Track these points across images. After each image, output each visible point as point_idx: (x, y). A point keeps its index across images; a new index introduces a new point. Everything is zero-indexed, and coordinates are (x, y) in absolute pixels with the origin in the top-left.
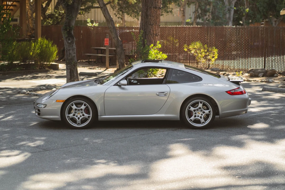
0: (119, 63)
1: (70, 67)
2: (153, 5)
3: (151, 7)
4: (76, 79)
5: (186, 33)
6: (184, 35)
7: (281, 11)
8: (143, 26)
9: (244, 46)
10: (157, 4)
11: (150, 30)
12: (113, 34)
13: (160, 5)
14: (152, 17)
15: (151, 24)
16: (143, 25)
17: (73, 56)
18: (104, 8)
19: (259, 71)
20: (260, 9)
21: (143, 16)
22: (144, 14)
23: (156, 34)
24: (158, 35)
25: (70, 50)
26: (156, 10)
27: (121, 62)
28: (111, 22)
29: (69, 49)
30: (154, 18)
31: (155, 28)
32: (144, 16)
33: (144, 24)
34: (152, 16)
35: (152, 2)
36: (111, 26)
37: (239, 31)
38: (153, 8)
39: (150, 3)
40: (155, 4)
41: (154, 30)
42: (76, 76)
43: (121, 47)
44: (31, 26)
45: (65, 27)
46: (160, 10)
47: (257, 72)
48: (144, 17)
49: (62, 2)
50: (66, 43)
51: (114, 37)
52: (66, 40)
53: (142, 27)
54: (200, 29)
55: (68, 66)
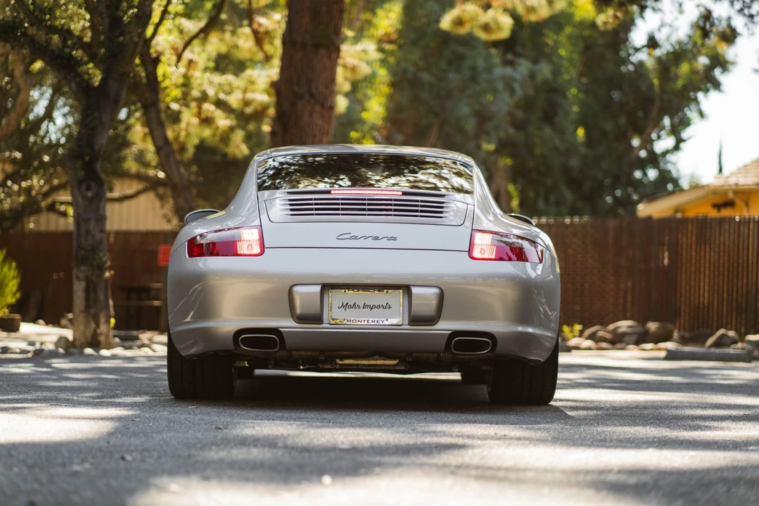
1: (87, 273)
4: (104, 312)
42: (103, 301)
50: (77, 199)
52: (80, 189)
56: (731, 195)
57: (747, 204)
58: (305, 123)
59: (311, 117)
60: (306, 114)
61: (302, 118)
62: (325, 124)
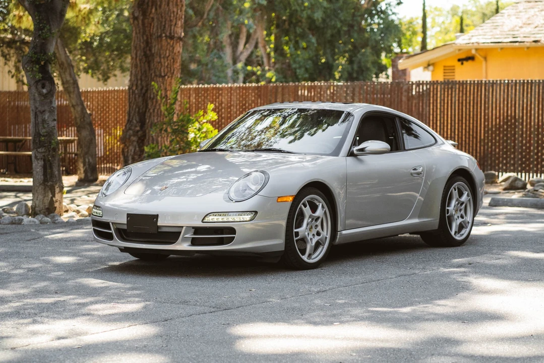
0: (84, 165)
1: (44, 154)
2: (165, 31)
3: (161, 35)
4: (58, 184)
8: (137, 80)
10: (174, 29)
12: (72, 96)
13: (180, 31)
14: (164, 58)
15: (160, 74)
16: (139, 77)
17: (50, 126)
20: (298, 74)
21: (136, 57)
22: (139, 53)
25: (44, 111)
26: (172, 43)
27: (89, 161)
28: (68, 71)
29: (43, 109)
30: (167, 60)
31: (171, 83)
32: (141, 58)
33: (141, 76)
34: (162, 56)
35: (163, 24)
36: (68, 78)
38: (166, 39)
39: (157, 25)
40: (171, 30)
41: (168, 88)
42: (57, 176)
43: (89, 128)
45: (36, 56)
46: (181, 42)
48: (140, 60)
50: (34, 95)
51: (74, 103)
52: (36, 88)
53: (135, 83)
55: (40, 150)
56: (473, 52)
57: (485, 58)
58: (163, 11)
59: (168, 5)
60: (164, 3)
61: (160, 7)
62: (179, 11)
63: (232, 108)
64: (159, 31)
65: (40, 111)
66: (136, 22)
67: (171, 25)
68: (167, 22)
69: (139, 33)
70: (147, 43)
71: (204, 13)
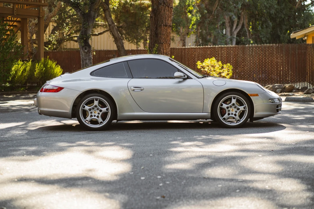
2: (163, 23)
3: (161, 24)
5: (196, 54)
6: (193, 56)
7: (291, 34)
8: (152, 45)
9: (258, 65)
10: (167, 22)
11: (160, 49)
13: (170, 23)
15: (161, 42)
18: (112, 25)
19: (276, 87)
20: (263, 40)
21: (152, 35)
22: (153, 32)
23: (167, 53)
24: (168, 53)
25: (86, 59)
26: (166, 28)
30: (164, 36)
31: (166, 46)
34: (162, 34)
35: (162, 19)
36: (120, 44)
37: (252, 50)
38: (163, 26)
39: (160, 20)
40: (166, 22)
41: (165, 48)
44: (29, 50)
45: (82, 36)
46: (171, 28)
47: (275, 88)
48: (153, 36)
49: (78, 10)
50: (82, 53)
54: (210, 50)
58: (162, 14)
59: (164, 11)
60: (163, 10)
61: (161, 12)
62: (170, 14)
63: (200, 57)
64: (161, 23)
65: (84, 59)
66: (152, 19)
67: (166, 20)
68: (164, 19)
69: (153, 23)
70: (157, 28)
71: (212, 11)
